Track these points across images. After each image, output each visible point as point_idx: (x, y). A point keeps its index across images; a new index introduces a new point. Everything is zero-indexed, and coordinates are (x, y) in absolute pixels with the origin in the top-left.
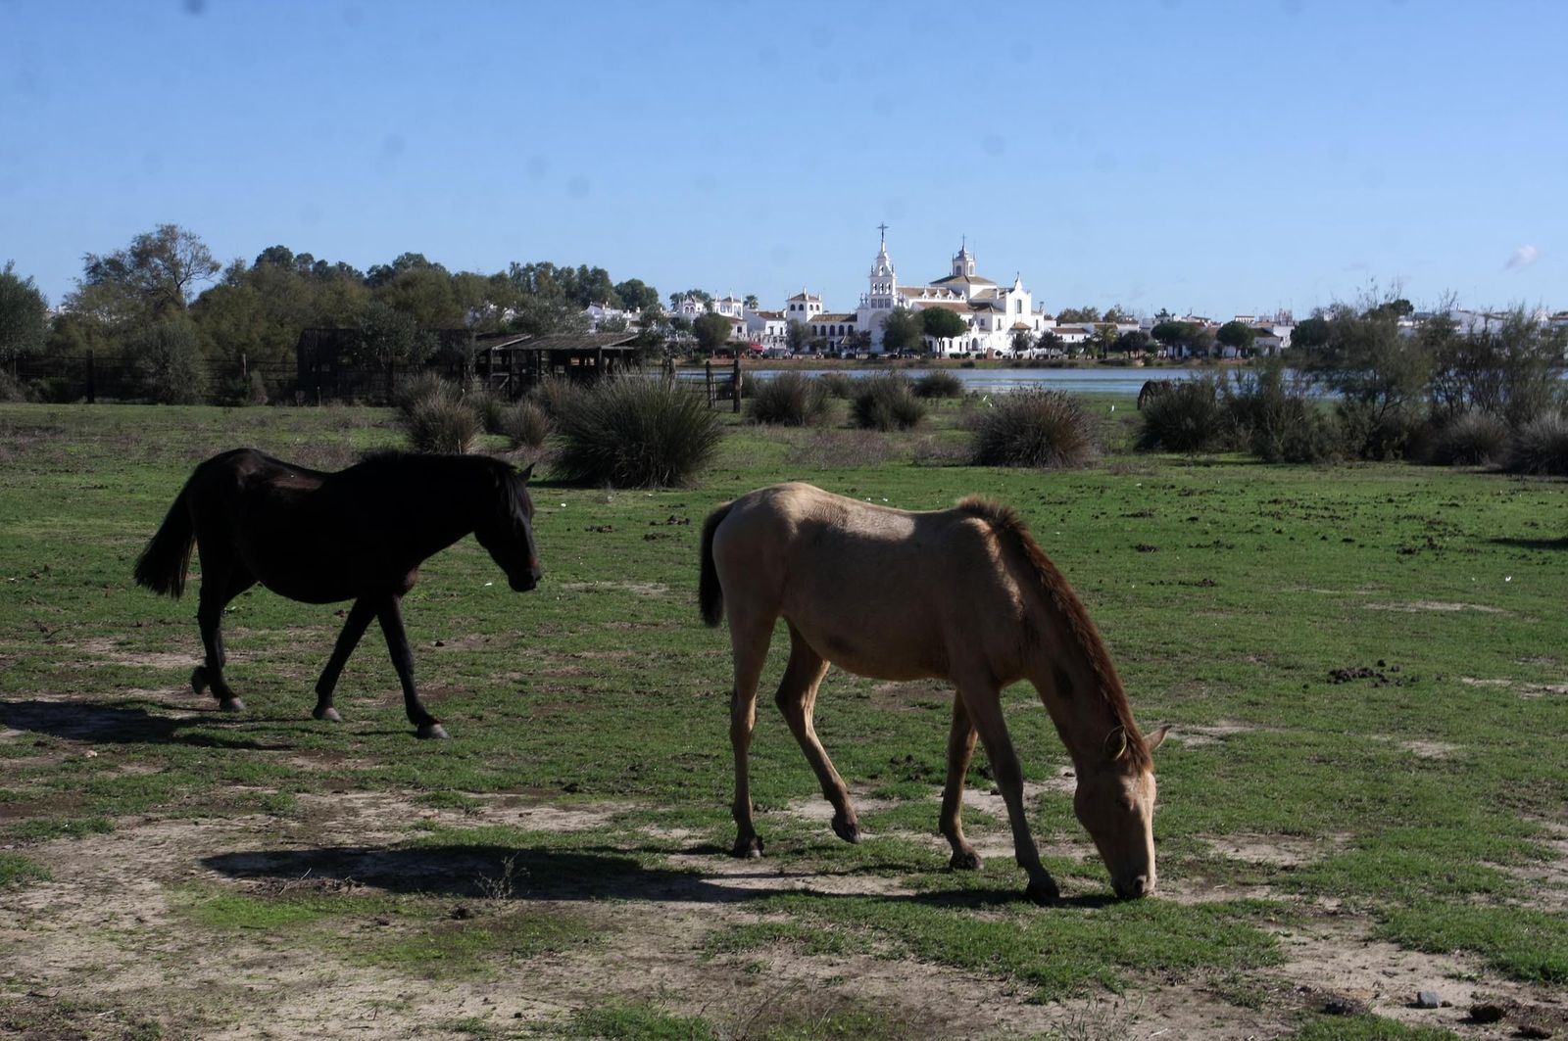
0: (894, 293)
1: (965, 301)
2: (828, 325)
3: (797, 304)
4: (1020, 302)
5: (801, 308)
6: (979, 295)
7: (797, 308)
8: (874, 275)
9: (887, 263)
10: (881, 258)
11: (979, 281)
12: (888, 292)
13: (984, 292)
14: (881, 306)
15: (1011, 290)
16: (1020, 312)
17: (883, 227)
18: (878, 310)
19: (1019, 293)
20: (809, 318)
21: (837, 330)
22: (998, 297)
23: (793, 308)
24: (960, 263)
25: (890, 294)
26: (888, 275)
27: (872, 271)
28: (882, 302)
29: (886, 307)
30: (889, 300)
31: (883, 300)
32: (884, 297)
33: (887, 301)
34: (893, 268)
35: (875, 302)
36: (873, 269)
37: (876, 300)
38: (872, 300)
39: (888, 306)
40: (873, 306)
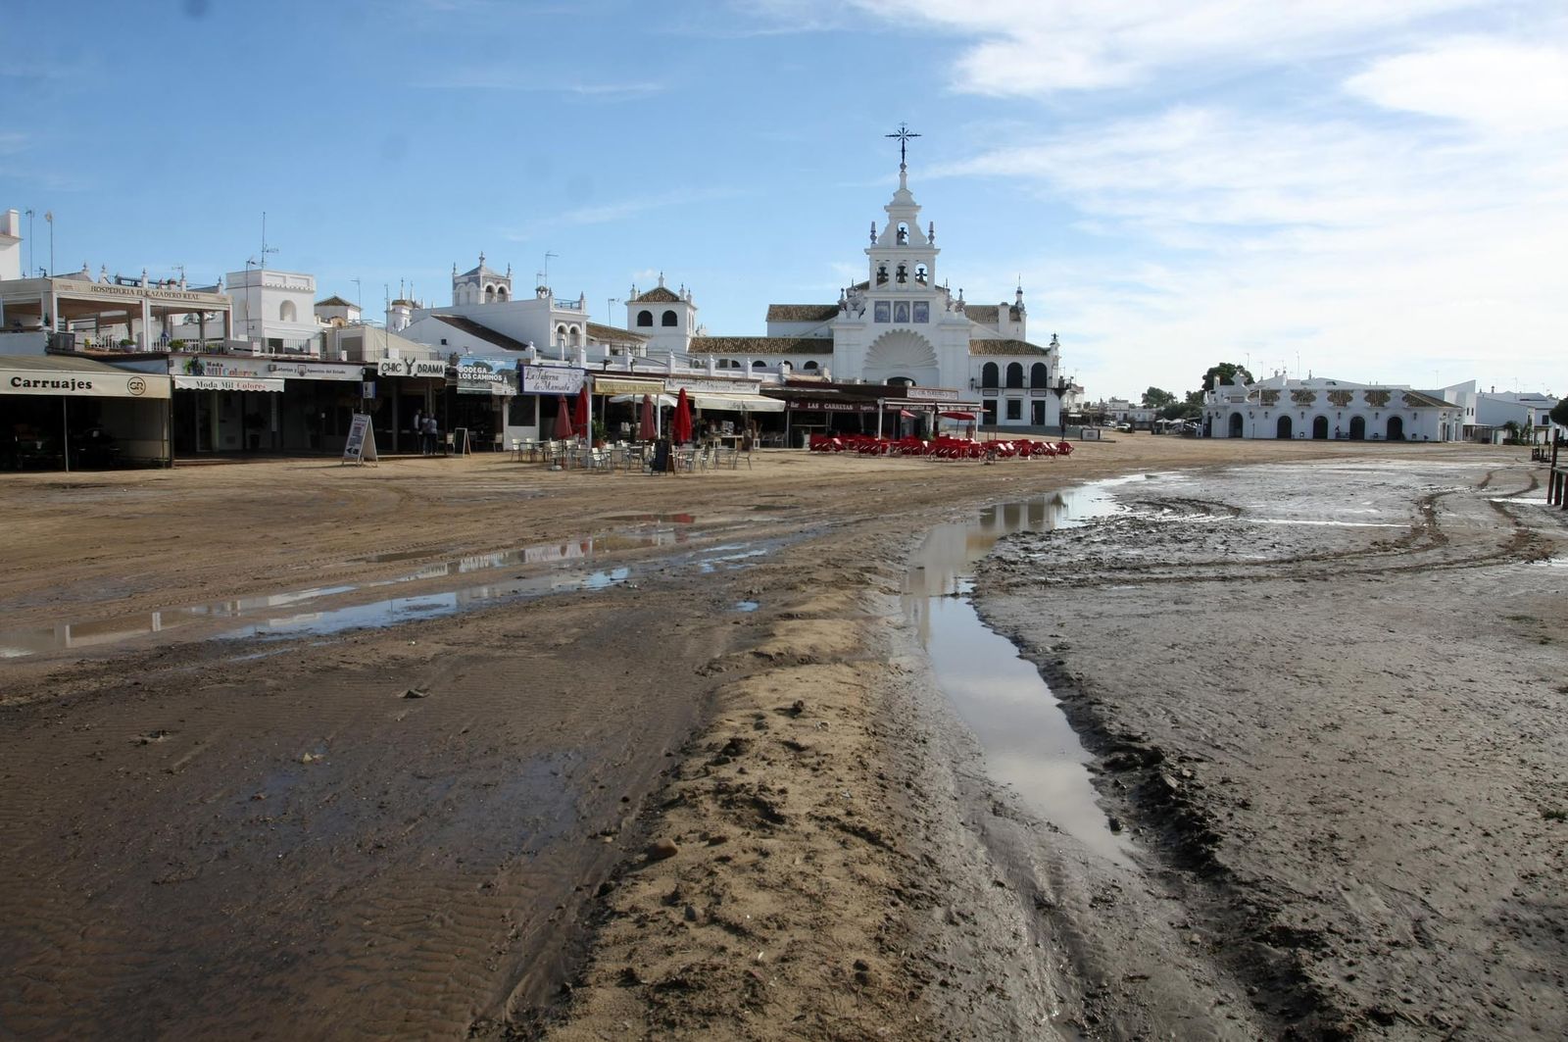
3: (658, 311)
5: (670, 319)
7: (657, 319)
10: (902, 205)
12: (920, 285)
14: (902, 318)
17: (903, 136)
18: (892, 326)
23: (645, 319)
26: (922, 247)
27: (873, 237)
28: (902, 309)
29: (914, 321)
30: (926, 303)
31: (907, 303)
32: (912, 298)
33: (919, 308)
34: (931, 231)
35: (885, 308)
36: (873, 232)
37: (888, 303)
38: (877, 304)
39: (922, 317)
40: (880, 317)
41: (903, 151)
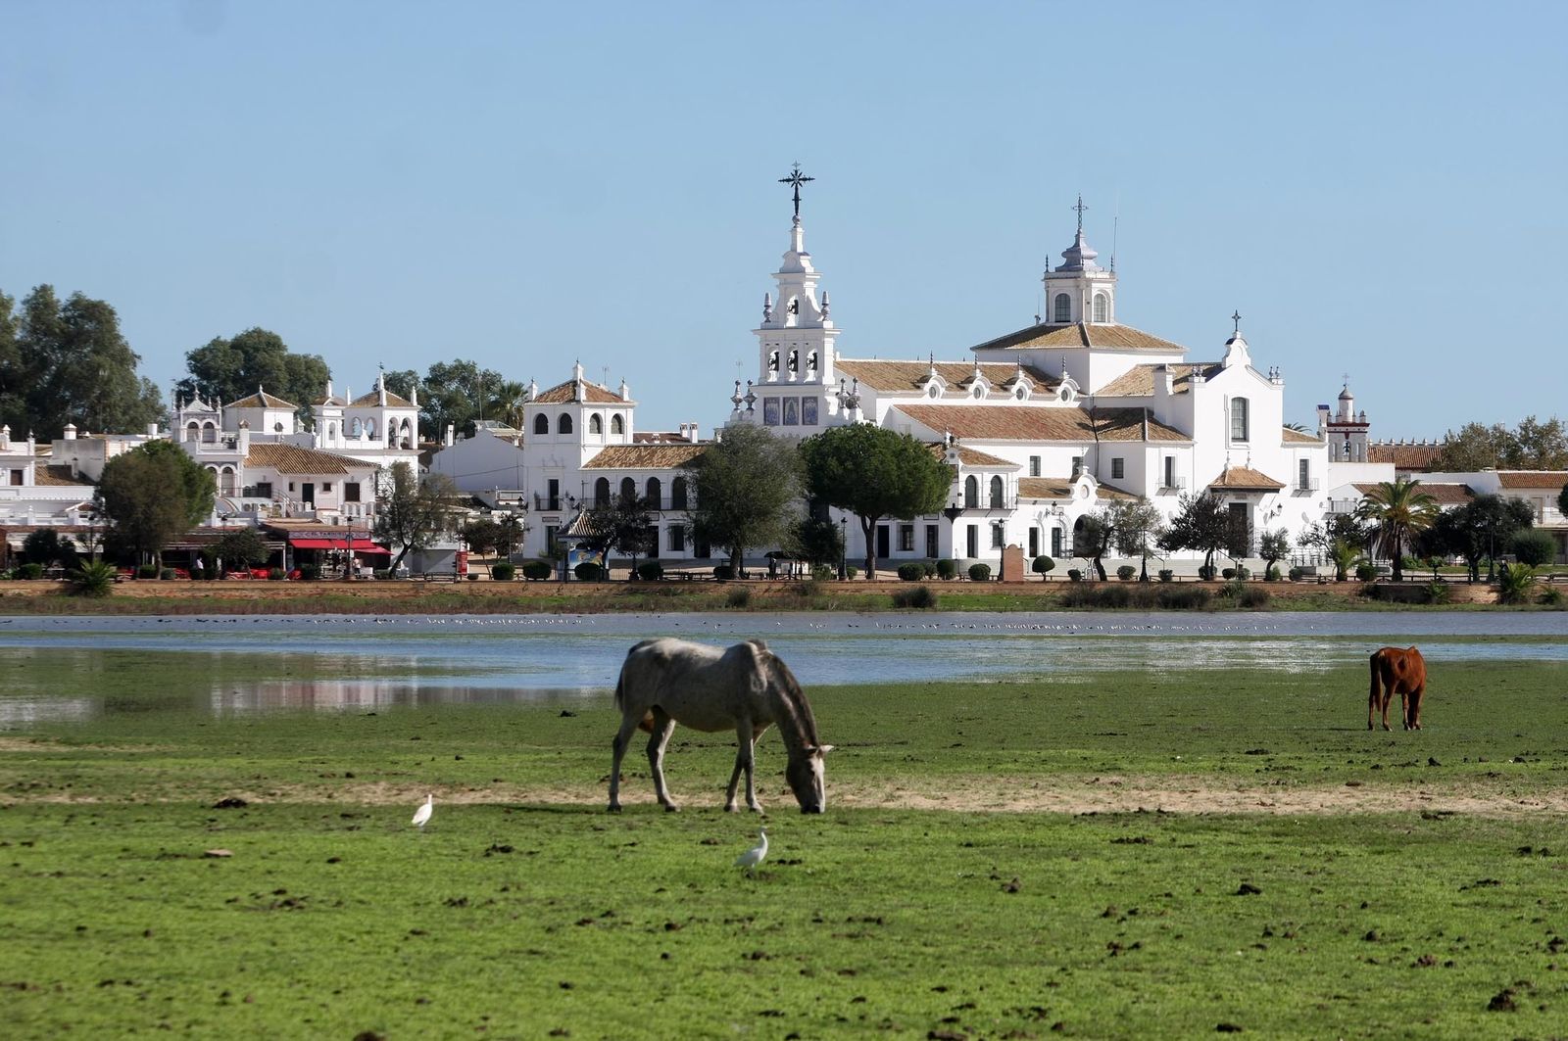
0: (829, 378)
1: (1072, 404)
2: (642, 477)
3: (554, 414)
4: (1242, 403)
5: (566, 424)
6: (1119, 383)
7: (553, 425)
8: (771, 323)
9: (810, 290)
10: (791, 272)
11: (1118, 341)
12: (811, 376)
13: (1134, 375)
14: (790, 420)
16: (1245, 439)
17: (796, 180)
18: (786, 429)
19: (1238, 378)
20: (587, 456)
21: (666, 492)
22: (1170, 389)
24: (1066, 286)
25: (818, 383)
26: (812, 326)
27: (766, 313)
28: (791, 408)
29: (804, 423)
30: (815, 399)
31: (796, 399)
32: (800, 393)
33: (808, 405)
34: (825, 305)
35: (773, 406)
36: (767, 306)
37: (776, 400)
38: (766, 401)
39: (812, 417)
40: (769, 418)
41: (797, 199)
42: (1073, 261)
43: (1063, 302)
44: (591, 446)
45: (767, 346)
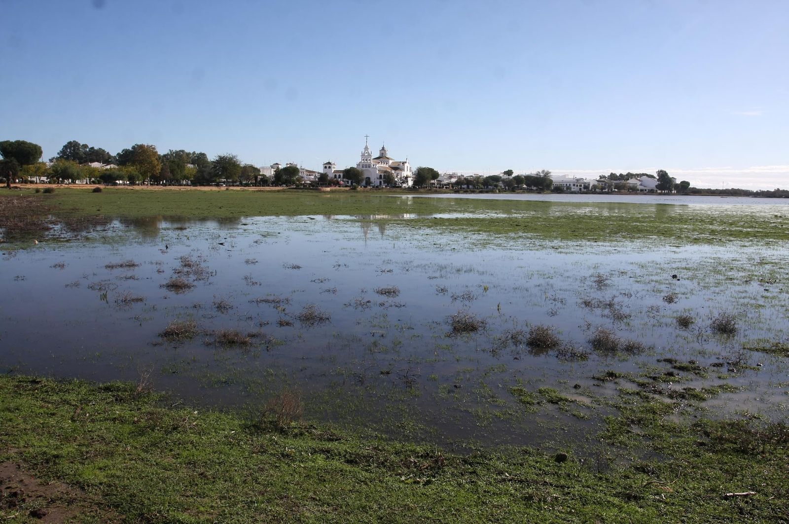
0: (372, 162)
2: (338, 174)
3: (328, 166)
4: (408, 167)
5: (330, 167)
6: (393, 164)
7: (328, 168)
8: (363, 155)
9: (369, 151)
10: (366, 148)
11: (392, 159)
12: (369, 162)
14: (366, 167)
15: (406, 163)
17: (367, 136)
20: (333, 171)
23: (326, 167)
24: (383, 152)
26: (369, 155)
31: (367, 165)
36: (363, 152)
37: (364, 165)
38: (362, 165)
39: (369, 167)
40: (363, 167)
42: (383, 148)
43: (382, 154)
44: (333, 170)
45: (362, 158)
